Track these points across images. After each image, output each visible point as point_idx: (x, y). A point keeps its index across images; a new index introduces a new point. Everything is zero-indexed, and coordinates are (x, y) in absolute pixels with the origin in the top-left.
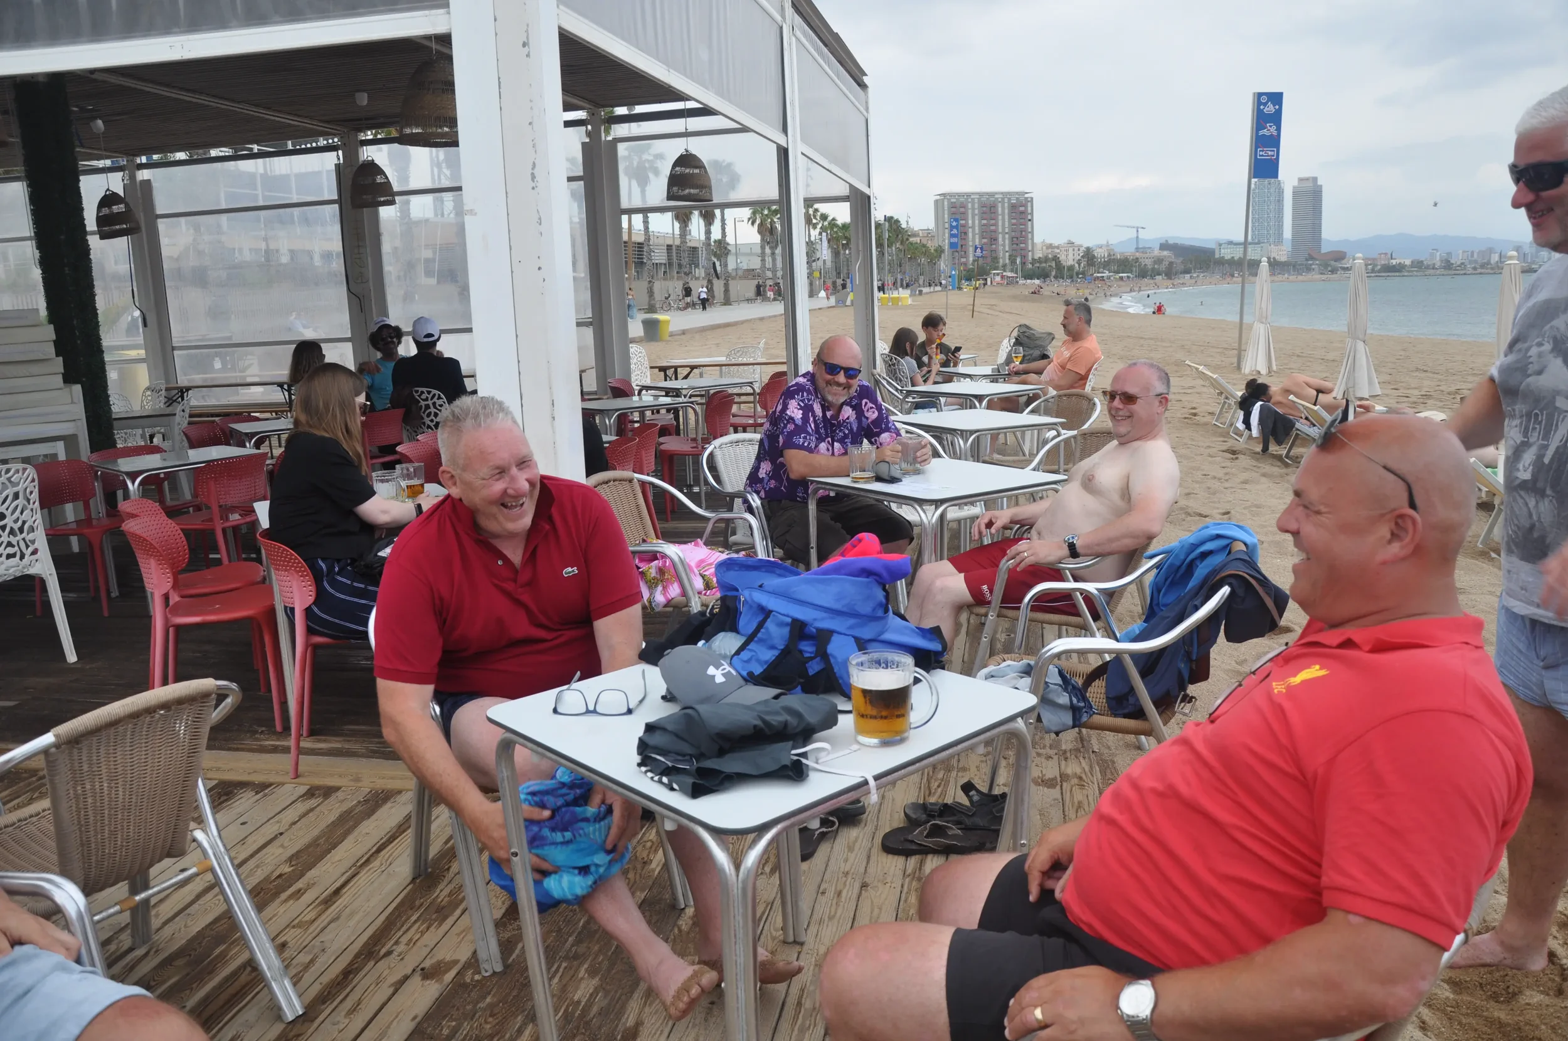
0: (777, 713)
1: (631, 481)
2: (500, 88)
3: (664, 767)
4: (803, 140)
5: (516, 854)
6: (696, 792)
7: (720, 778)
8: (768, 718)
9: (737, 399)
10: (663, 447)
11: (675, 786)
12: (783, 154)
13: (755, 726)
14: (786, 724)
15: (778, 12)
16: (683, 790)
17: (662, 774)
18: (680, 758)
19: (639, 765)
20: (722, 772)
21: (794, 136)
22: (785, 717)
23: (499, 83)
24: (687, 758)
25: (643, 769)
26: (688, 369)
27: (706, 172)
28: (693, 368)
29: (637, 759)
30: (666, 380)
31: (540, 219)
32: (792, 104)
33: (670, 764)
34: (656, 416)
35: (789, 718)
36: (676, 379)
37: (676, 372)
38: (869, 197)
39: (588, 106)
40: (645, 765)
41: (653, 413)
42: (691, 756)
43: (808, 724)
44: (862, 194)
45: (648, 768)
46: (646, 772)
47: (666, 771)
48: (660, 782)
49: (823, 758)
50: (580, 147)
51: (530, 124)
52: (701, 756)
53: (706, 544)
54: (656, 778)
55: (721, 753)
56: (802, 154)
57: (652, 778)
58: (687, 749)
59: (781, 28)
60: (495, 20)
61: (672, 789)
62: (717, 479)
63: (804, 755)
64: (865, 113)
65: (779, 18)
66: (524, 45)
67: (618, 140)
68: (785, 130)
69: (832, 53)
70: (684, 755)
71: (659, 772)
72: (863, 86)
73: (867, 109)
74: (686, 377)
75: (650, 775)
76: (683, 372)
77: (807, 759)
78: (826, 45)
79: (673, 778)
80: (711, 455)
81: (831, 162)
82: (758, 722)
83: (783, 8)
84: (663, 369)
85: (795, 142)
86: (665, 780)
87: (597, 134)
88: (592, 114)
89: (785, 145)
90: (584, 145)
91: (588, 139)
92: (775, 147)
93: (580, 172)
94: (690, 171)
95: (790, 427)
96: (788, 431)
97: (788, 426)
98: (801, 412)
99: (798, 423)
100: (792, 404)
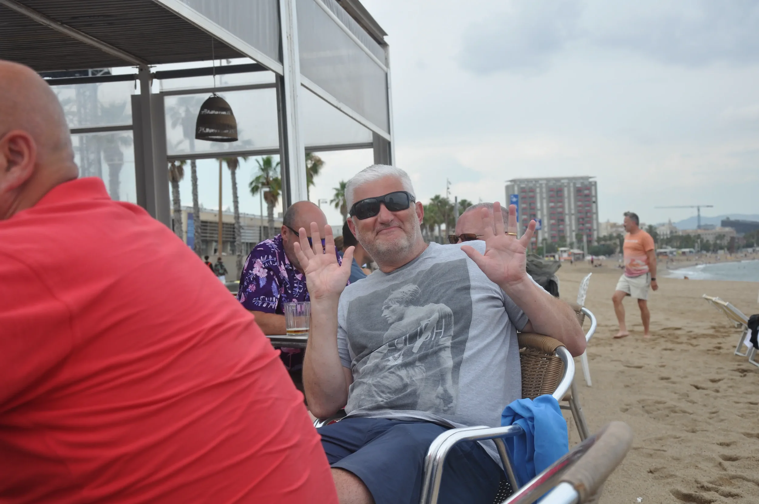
4: (303, 72)
12: (281, 84)
21: (292, 66)
27: (232, 113)
32: (290, 37)
38: (389, 143)
39: (137, 62)
44: (384, 139)
50: (129, 100)
56: (302, 85)
64: (384, 68)
67: (163, 94)
68: (281, 59)
69: (346, 9)
72: (383, 44)
73: (387, 64)
81: (339, 100)
85: (292, 72)
87: (145, 87)
88: (141, 70)
89: (281, 73)
90: (134, 97)
91: (138, 92)
92: (274, 74)
93: (130, 122)
94: (217, 113)
95: (252, 288)
96: (251, 291)
97: (250, 287)
98: (266, 270)
99: (262, 283)
100: (258, 262)
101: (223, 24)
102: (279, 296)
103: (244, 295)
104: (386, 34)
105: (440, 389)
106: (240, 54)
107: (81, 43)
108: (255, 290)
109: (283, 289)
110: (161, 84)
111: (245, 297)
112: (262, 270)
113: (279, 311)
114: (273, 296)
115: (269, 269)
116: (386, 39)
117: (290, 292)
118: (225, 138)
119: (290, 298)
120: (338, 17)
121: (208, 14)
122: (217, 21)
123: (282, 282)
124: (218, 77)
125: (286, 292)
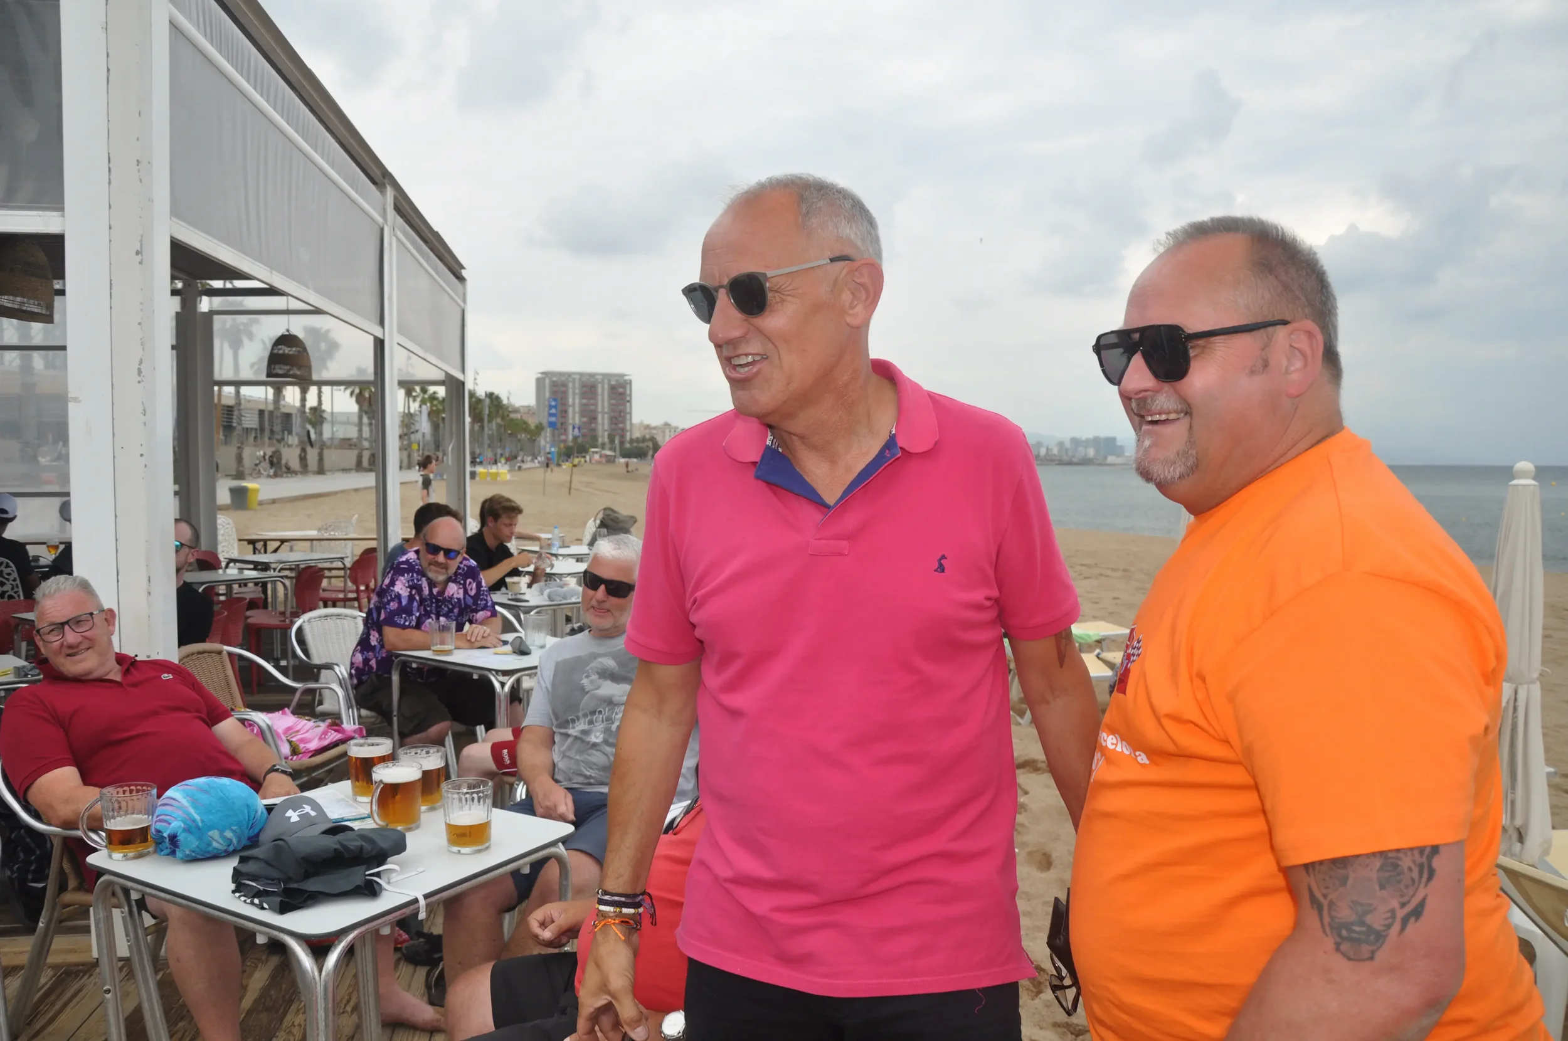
0: (355, 840)
1: (220, 653)
2: (111, 289)
3: (256, 890)
4: (399, 331)
5: (108, 991)
6: (284, 909)
7: (306, 896)
8: (346, 843)
9: (327, 573)
10: (250, 621)
11: (265, 906)
12: (379, 344)
13: (335, 850)
14: (362, 848)
15: (380, 215)
16: (271, 908)
17: (254, 897)
18: (270, 882)
19: (234, 892)
20: (306, 891)
21: (390, 328)
22: (359, 843)
23: (111, 284)
24: (275, 882)
25: (237, 895)
26: (278, 543)
28: (283, 541)
29: (233, 886)
30: (254, 553)
31: (144, 410)
32: (390, 299)
33: (261, 888)
34: (243, 589)
35: (364, 844)
36: (265, 552)
37: (265, 546)
38: (463, 382)
39: (185, 277)
40: (239, 892)
41: (240, 586)
42: (279, 880)
43: (382, 849)
44: (457, 380)
45: (242, 894)
46: (239, 897)
47: (258, 894)
48: (252, 903)
49: (394, 878)
51: (140, 324)
52: (289, 879)
53: (293, 713)
54: (249, 901)
55: (307, 876)
56: (399, 344)
57: (245, 901)
58: (276, 874)
59: (382, 230)
60: (110, 228)
61: (263, 908)
62: (306, 651)
63: (378, 874)
64: (462, 304)
65: (380, 220)
66: (138, 253)
67: (212, 313)
68: (382, 323)
69: (431, 250)
70: (273, 880)
71: (251, 895)
72: (461, 279)
73: (464, 301)
74: (275, 551)
75: (243, 898)
76: (272, 546)
77: (380, 878)
78: (425, 241)
79: (261, 899)
80: (300, 630)
82: (338, 846)
83: (385, 210)
84: (252, 542)
85: (391, 333)
86: (256, 901)
88: (186, 285)
89: (381, 336)
90: (177, 315)
91: (184, 308)
92: (372, 338)
95: (393, 605)
96: (391, 609)
97: (390, 604)
98: (409, 590)
99: (404, 602)
100: (401, 581)
102: (418, 614)
103: (383, 611)
104: (464, 268)
109: (422, 608)
110: (211, 303)
111: (385, 614)
112: (404, 588)
113: (418, 626)
114: (413, 615)
115: (411, 587)
116: (464, 273)
117: (428, 609)
119: (428, 615)
123: (422, 601)
125: (425, 610)
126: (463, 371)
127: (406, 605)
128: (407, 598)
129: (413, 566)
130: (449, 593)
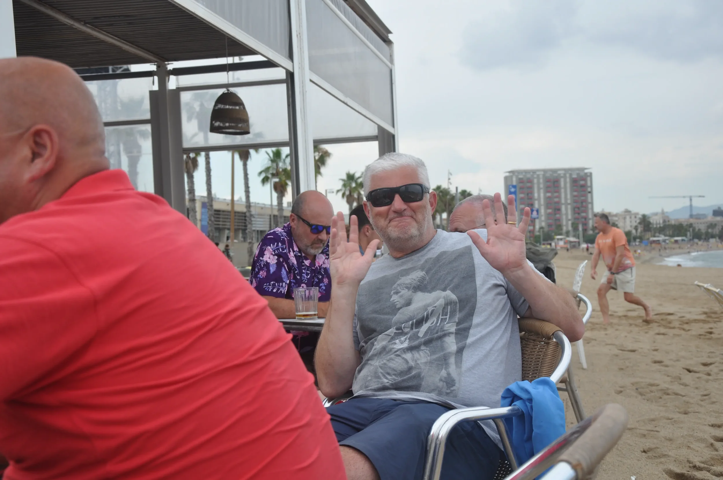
4: (311, 69)
12: (291, 80)
21: (301, 63)
27: (244, 108)
32: (299, 35)
38: (393, 136)
39: (155, 59)
44: (388, 133)
50: (148, 95)
56: (311, 81)
64: (389, 64)
67: (180, 89)
68: (291, 56)
72: (388, 42)
73: (392, 61)
81: (346, 96)
85: (302, 68)
87: (163, 83)
88: (158, 67)
89: (291, 70)
90: (152, 93)
91: (156, 88)
92: (284, 71)
93: (148, 116)
94: (231, 107)
95: (263, 274)
96: (261, 277)
97: (261, 273)
98: (276, 257)
99: (272, 270)
100: (269, 250)
101: (237, 24)
102: (288, 282)
103: (256, 280)
104: (390, 32)
105: (444, 373)
106: (252, 52)
107: (103, 42)
108: (265, 276)
109: (292, 275)
110: (177, 80)
111: (256, 282)
112: (272, 256)
113: (289, 296)
114: (283, 282)
115: (279, 255)
116: (391, 37)
117: (298, 277)
118: (238, 131)
119: (298, 283)
120: (345, 16)
121: (222, 14)
122: (231, 21)
123: (291, 268)
124: (231, 73)
125: (295, 278)
126: (393, 126)
127: (274, 272)
128: (275, 266)
129: (279, 237)
130: (319, 263)
